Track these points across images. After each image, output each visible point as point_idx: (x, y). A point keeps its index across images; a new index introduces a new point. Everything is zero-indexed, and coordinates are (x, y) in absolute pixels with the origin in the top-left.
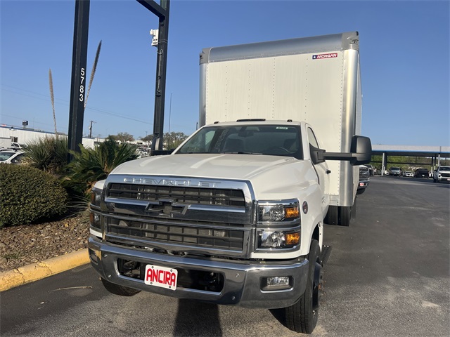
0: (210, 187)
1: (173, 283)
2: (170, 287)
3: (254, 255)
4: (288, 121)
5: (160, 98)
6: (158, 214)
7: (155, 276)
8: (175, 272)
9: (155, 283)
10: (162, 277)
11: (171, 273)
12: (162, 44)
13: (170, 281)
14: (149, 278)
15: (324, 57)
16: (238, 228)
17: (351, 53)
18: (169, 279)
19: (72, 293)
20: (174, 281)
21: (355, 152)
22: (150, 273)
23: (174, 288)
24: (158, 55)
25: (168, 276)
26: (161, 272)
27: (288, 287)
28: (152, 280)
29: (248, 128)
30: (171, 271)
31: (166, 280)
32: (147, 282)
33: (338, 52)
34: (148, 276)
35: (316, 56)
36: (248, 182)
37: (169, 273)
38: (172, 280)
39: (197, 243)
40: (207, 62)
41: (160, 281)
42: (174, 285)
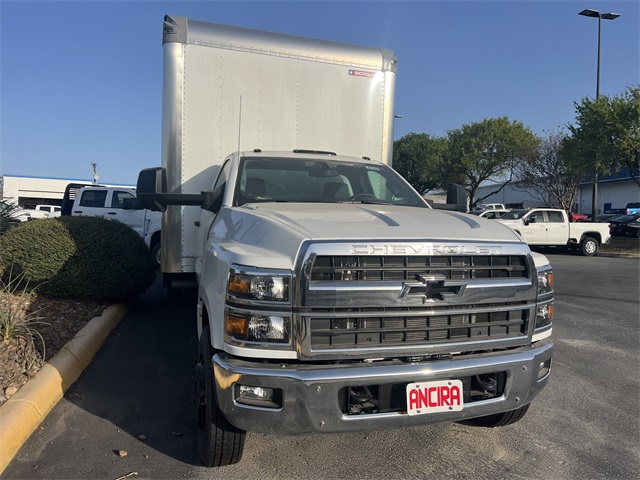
1: (455, 401)
2: (450, 408)
3: (534, 338)
4: (365, 158)
7: (423, 398)
8: (459, 383)
9: (425, 410)
10: (434, 397)
11: (450, 387)
13: (449, 400)
14: (414, 405)
15: (362, 74)
17: (389, 77)
18: (447, 397)
20: (458, 397)
21: (456, 203)
22: (414, 396)
23: (458, 407)
25: (445, 393)
26: (433, 389)
27: (547, 370)
28: (419, 406)
30: (450, 383)
31: (442, 399)
32: (412, 412)
34: (412, 401)
35: (353, 71)
37: (446, 388)
38: (453, 397)
39: (469, 336)
40: (184, 42)
41: (434, 405)
42: (459, 404)
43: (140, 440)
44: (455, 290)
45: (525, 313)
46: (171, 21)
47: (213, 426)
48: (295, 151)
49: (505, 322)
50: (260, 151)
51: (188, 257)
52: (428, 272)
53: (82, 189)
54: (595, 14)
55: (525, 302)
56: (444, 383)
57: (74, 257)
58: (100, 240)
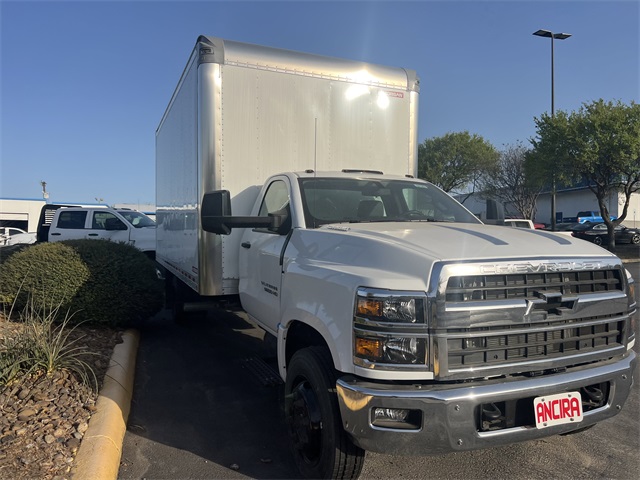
1: (575, 412)
2: (572, 420)
3: (628, 347)
7: (548, 411)
8: (577, 395)
9: (551, 423)
10: (557, 411)
11: (570, 399)
13: (570, 412)
14: (541, 418)
18: (568, 409)
20: (577, 409)
22: (540, 410)
23: (578, 418)
25: (566, 405)
26: (555, 402)
28: (545, 419)
30: (569, 395)
31: (564, 411)
32: (540, 425)
33: (404, 92)
34: (539, 415)
37: (566, 400)
38: (573, 409)
39: (578, 348)
40: (222, 62)
41: (556, 417)
42: (579, 414)
43: (234, 469)
44: (569, 304)
45: (620, 325)
46: (207, 41)
47: (338, 451)
48: (345, 171)
49: (605, 334)
50: (312, 171)
51: (228, 279)
52: (544, 289)
53: (59, 211)
54: (548, 35)
55: (621, 314)
56: (564, 396)
57: (88, 282)
58: (112, 264)
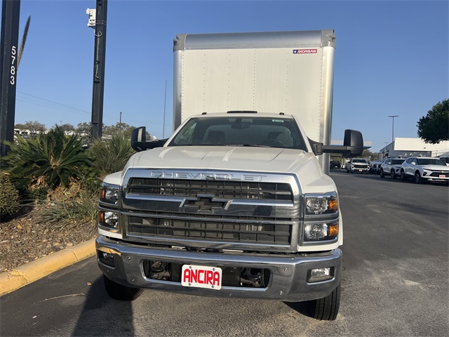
0: (255, 181)
1: (216, 282)
2: (213, 287)
3: (301, 249)
4: (280, 114)
5: (99, 85)
6: (196, 211)
7: (193, 276)
8: (219, 270)
9: (194, 284)
10: (202, 277)
11: (214, 272)
12: (100, 25)
13: (212, 281)
14: (187, 279)
15: (304, 52)
16: (286, 223)
17: (329, 51)
18: (211, 278)
19: (64, 303)
20: (218, 280)
21: (350, 145)
22: (187, 274)
23: (218, 287)
24: (96, 37)
25: (210, 275)
26: (201, 271)
27: (329, 277)
28: (190, 281)
29: (243, 120)
30: (214, 269)
31: (208, 280)
32: (185, 283)
33: (318, 48)
34: (185, 277)
35: (297, 51)
36: (294, 175)
37: (211, 272)
38: (215, 280)
39: (239, 239)
40: (183, 49)
41: (201, 282)
42: (218, 285)
48: (228, 112)
49: (272, 233)
55: (289, 219)
56: (209, 268)
